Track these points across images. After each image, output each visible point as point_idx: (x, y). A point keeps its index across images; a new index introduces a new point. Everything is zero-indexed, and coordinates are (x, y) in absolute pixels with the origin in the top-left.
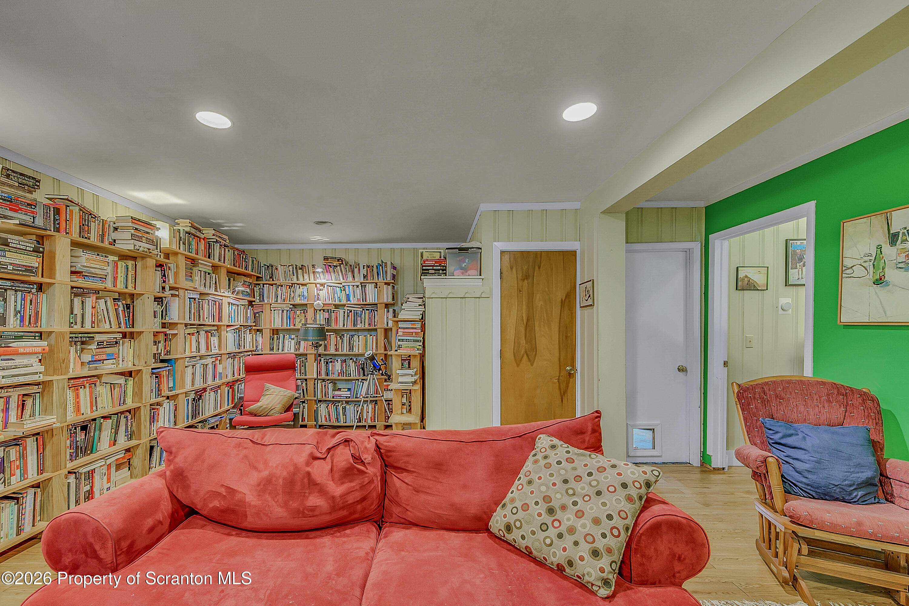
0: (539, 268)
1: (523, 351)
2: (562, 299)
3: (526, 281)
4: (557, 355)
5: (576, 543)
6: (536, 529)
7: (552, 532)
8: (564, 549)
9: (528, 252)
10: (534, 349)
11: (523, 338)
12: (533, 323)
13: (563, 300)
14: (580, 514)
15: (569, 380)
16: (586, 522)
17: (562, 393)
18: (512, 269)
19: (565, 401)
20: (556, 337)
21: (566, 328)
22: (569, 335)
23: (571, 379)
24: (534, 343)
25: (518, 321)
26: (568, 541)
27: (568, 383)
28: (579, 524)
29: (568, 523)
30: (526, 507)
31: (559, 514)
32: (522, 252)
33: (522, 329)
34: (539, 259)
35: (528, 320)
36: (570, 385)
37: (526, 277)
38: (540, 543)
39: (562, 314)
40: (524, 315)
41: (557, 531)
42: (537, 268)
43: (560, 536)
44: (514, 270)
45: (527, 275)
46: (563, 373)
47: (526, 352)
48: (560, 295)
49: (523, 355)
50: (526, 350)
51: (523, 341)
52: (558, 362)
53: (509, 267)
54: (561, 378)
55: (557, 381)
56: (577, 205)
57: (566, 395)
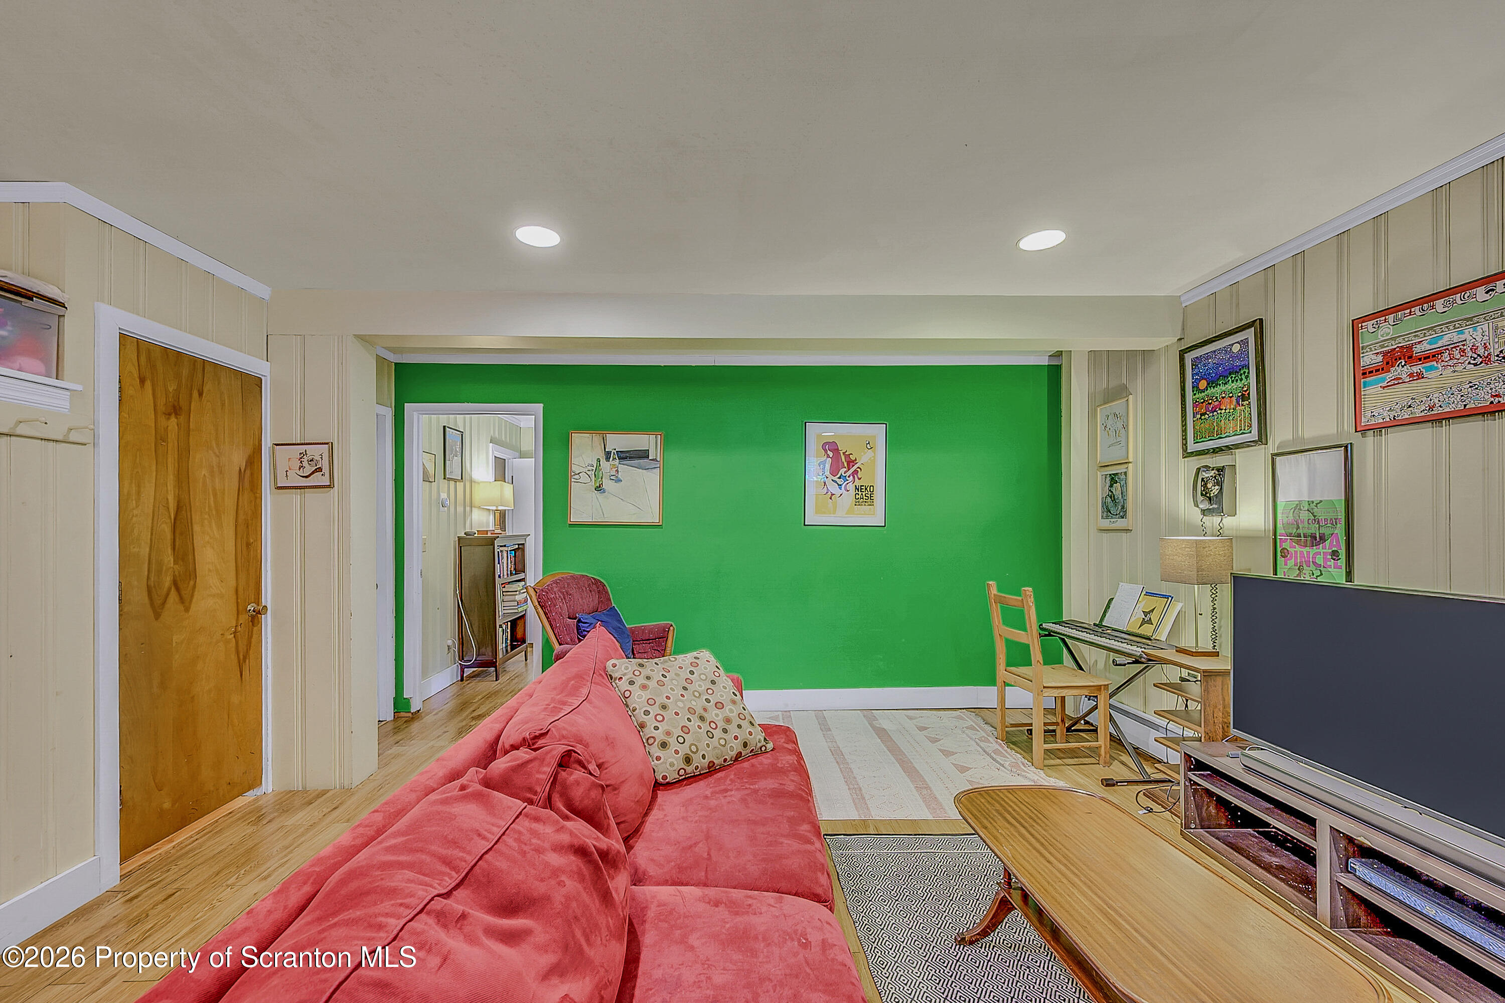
0: (201, 394)
1: (167, 581)
2: (240, 470)
3: (173, 420)
4: (233, 583)
5: (739, 726)
6: (708, 741)
7: (718, 733)
8: (736, 738)
9: (179, 355)
10: (191, 574)
11: (170, 551)
12: (189, 514)
13: (242, 470)
14: (719, 705)
15: (252, 629)
16: (729, 707)
17: (241, 657)
18: (142, 381)
19: (246, 673)
20: (230, 545)
21: (248, 527)
22: (252, 541)
23: (255, 628)
24: (191, 561)
25: (156, 509)
26: (733, 730)
27: (250, 637)
28: (726, 711)
29: (719, 718)
30: (685, 729)
31: (708, 717)
32: (166, 351)
33: (167, 529)
34: (200, 375)
35: (179, 509)
36: (254, 640)
37: (175, 410)
38: (719, 749)
39: (240, 499)
40: (171, 498)
41: (719, 730)
42: (195, 394)
43: (725, 731)
44: (148, 384)
45: (176, 404)
46: (244, 618)
47: (175, 583)
48: (237, 459)
49: (169, 590)
50: (174, 576)
51: (168, 559)
52: (235, 597)
53: (136, 375)
54: (239, 629)
55: (233, 635)
56: (262, 291)
57: (247, 661)
